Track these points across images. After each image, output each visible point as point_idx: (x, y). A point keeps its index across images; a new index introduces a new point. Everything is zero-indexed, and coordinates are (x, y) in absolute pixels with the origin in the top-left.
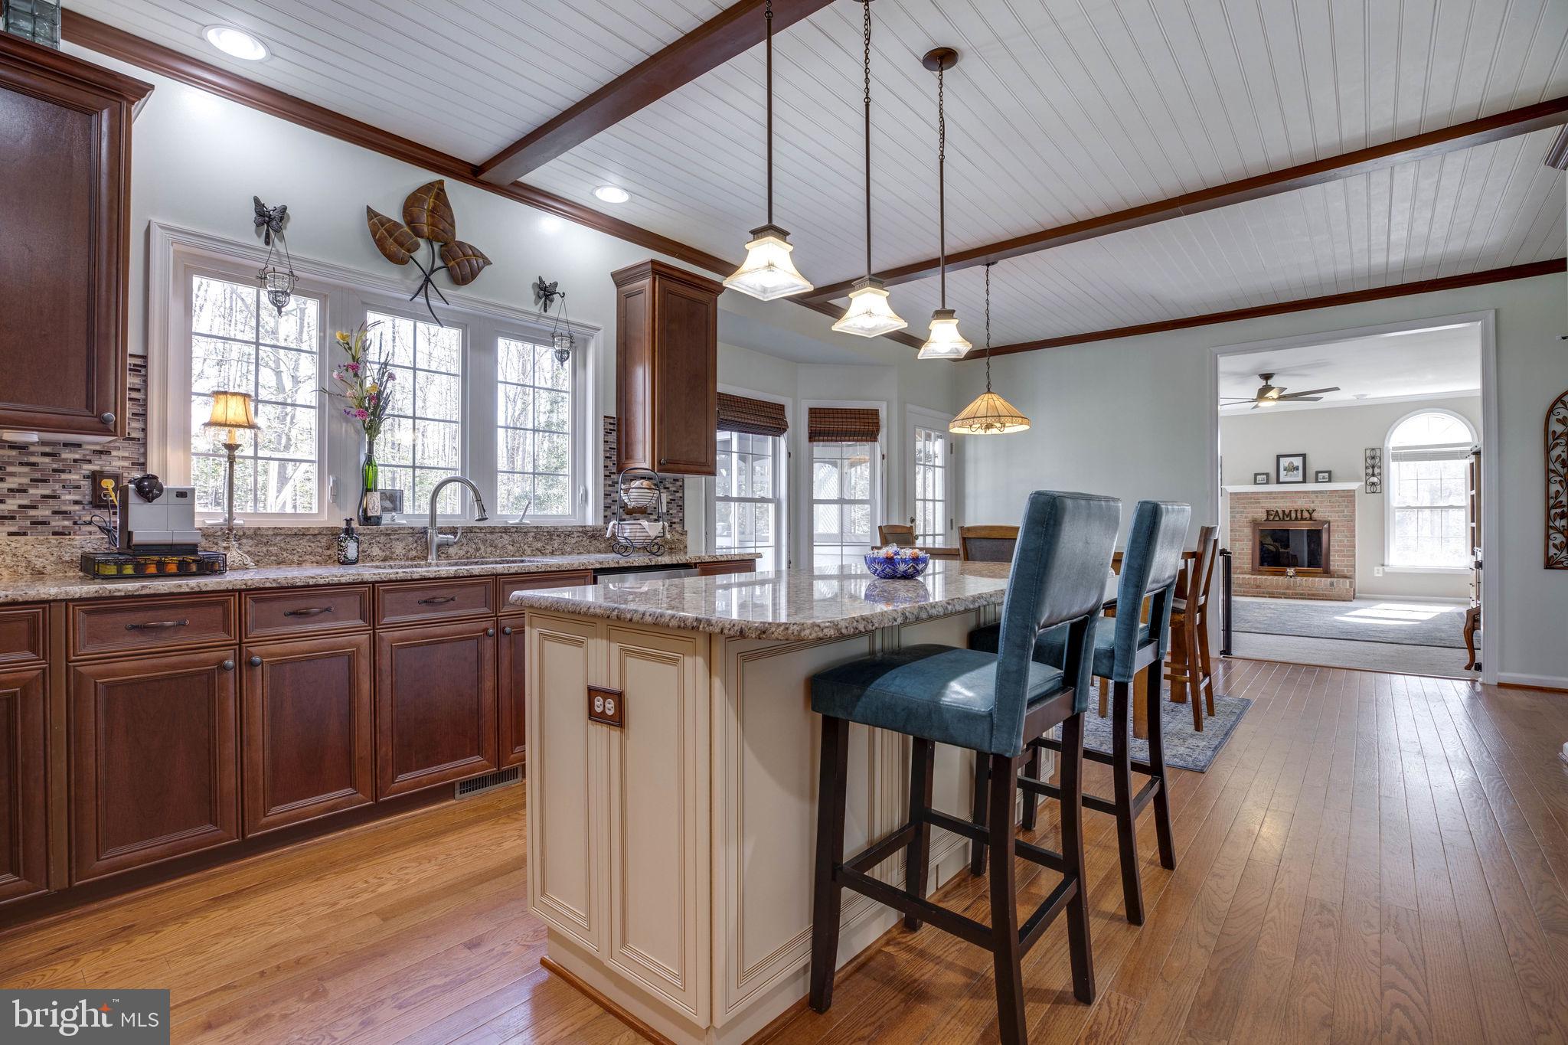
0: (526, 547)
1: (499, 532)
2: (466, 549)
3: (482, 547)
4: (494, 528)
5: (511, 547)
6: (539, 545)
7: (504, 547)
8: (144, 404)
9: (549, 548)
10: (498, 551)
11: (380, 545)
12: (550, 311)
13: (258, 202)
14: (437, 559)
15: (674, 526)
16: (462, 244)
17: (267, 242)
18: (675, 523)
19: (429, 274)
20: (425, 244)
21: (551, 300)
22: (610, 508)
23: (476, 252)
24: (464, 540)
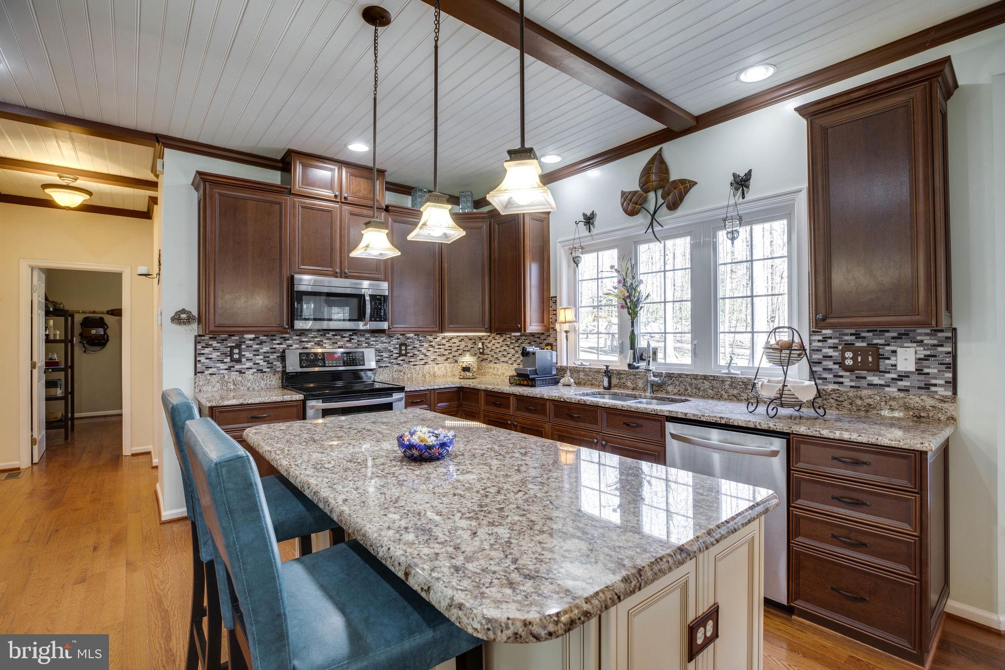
0: (723, 392)
1: (701, 379)
2: (678, 388)
3: (689, 389)
4: (696, 375)
5: (710, 391)
6: (735, 392)
7: (705, 390)
9: (745, 396)
10: (701, 393)
11: (632, 381)
12: (748, 197)
13: (584, 215)
14: (650, 393)
15: (933, 389)
16: (674, 181)
17: (590, 232)
18: (935, 385)
19: (655, 212)
20: (652, 195)
21: (748, 187)
22: (821, 363)
23: (683, 181)
24: (677, 383)
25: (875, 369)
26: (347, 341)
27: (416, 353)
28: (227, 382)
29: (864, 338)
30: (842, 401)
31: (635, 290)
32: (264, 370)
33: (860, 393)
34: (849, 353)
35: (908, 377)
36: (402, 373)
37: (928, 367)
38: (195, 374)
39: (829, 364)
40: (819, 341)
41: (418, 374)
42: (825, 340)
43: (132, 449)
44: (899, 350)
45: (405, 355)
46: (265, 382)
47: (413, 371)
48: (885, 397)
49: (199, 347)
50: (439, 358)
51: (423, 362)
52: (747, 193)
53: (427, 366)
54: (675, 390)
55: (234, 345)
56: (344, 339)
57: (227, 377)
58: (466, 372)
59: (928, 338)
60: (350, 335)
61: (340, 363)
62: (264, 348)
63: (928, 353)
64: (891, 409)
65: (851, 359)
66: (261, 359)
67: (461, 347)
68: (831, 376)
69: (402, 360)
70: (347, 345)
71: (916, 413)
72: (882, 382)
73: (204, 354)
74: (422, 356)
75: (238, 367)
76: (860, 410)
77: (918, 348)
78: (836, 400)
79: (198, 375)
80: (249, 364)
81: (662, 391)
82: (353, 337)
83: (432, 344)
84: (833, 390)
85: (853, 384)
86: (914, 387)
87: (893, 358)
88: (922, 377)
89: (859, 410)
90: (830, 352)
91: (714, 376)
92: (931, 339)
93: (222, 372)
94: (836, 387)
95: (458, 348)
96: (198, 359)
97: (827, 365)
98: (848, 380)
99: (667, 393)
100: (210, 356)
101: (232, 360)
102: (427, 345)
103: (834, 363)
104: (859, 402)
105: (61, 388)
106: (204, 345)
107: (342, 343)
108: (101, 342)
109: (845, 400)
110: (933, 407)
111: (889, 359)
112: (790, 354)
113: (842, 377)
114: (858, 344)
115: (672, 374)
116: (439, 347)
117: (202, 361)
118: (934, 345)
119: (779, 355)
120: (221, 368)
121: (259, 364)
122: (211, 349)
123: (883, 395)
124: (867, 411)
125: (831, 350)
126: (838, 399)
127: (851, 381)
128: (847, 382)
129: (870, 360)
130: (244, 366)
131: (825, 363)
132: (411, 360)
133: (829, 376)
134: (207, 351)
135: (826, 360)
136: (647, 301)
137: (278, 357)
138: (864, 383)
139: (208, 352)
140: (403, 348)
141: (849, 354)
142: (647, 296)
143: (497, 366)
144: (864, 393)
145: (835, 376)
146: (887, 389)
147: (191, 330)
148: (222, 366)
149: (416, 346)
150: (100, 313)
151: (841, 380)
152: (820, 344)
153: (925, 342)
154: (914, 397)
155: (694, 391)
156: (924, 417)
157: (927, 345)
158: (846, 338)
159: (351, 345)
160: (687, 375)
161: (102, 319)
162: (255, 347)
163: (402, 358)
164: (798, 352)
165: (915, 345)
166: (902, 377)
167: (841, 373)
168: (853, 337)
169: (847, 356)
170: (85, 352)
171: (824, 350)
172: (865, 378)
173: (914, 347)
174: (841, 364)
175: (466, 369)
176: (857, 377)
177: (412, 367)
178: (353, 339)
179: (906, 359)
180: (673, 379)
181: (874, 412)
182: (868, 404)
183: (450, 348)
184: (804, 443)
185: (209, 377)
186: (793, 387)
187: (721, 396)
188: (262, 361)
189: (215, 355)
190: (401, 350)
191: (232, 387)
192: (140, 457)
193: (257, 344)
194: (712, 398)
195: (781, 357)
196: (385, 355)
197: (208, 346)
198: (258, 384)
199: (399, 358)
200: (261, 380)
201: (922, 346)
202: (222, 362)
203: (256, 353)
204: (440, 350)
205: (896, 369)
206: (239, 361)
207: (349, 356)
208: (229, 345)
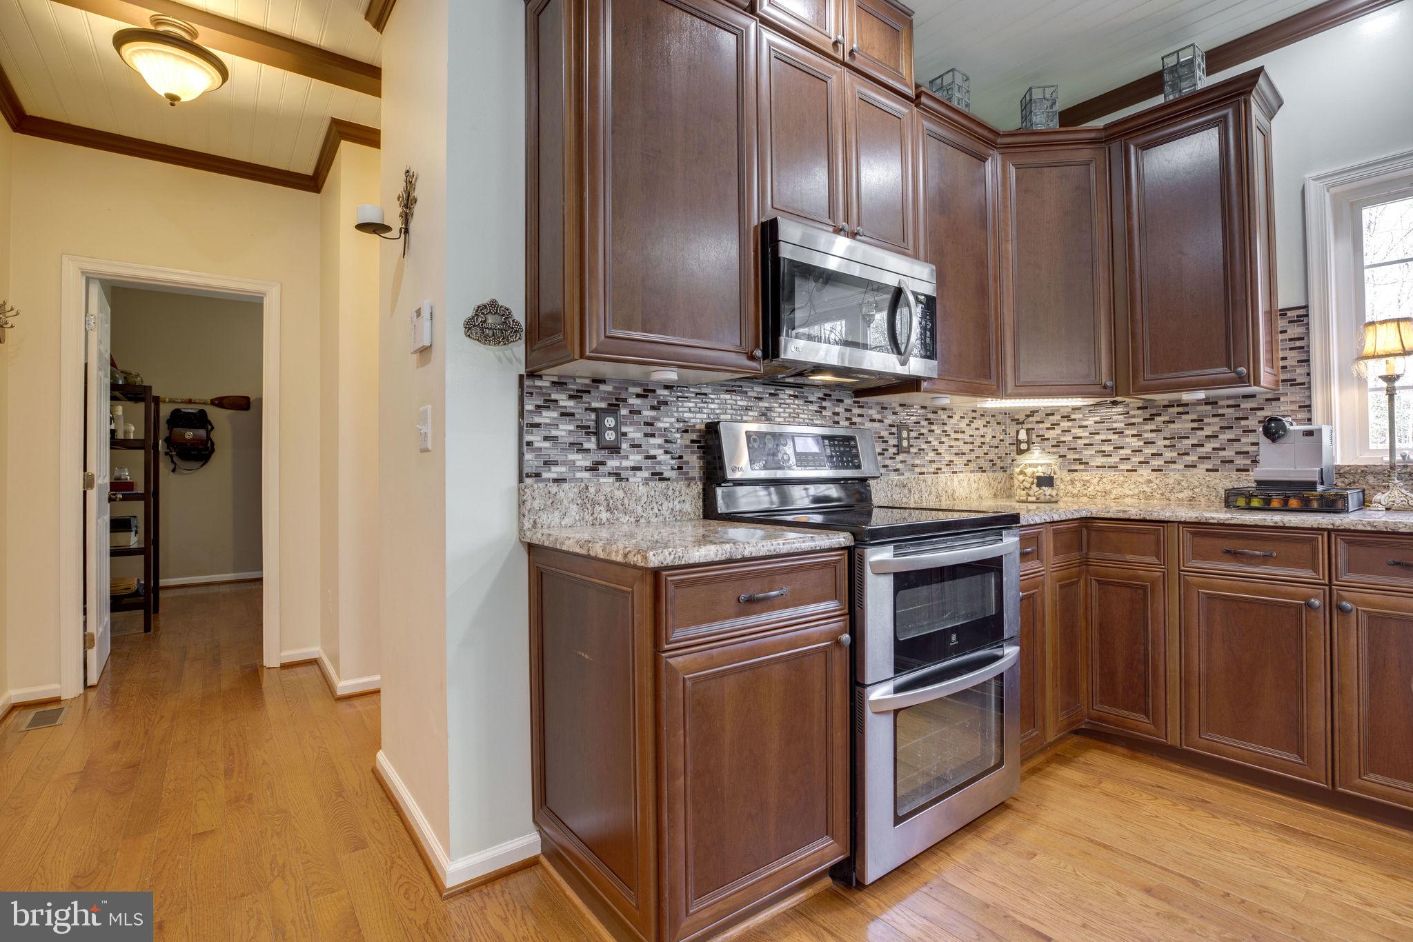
8: (1305, 350)
27: (923, 447)
28: (595, 503)
32: (666, 475)
38: (521, 480)
41: (931, 493)
43: (283, 654)
45: (907, 451)
46: (671, 505)
47: (921, 487)
49: (529, 407)
50: (956, 460)
51: (933, 468)
53: (942, 476)
55: (603, 405)
57: (592, 490)
58: (1045, 488)
62: (665, 419)
66: (660, 447)
67: (988, 439)
69: (903, 462)
73: (538, 425)
74: (932, 455)
75: (613, 463)
79: (528, 481)
80: (635, 458)
83: (946, 428)
93: (579, 475)
96: (528, 438)
100: (554, 433)
101: (600, 447)
102: (940, 432)
105: (136, 533)
106: (541, 403)
108: (200, 453)
116: (956, 436)
117: (536, 445)
120: (578, 463)
121: (654, 457)
122: (555, 414)
130: (625, 463)
132: (916, 462)
134: (547, 416)
137: (693, 441)
139: (547, 421)
140: (903, 434)
143: (1086, 476)
147: (510, 361)
148: (581, 460)
149: (922, 431)
150: (200, 403)
161: (202, 413)
162: (648, 414)
163: (902, 457)
170: (174, 471)
175: (1044, 481)
177: (919, 478)
178: (825, 408)
185: (554, 488)
188: (661, 451)
189: (564, 430)
190: (900, 439)
191: (604, 516)
192: (299, 670)
193: (653, 408)
197: (548, 404)
198: (656, 511)
199: (898, 458)
200: (663, 498)
202: (582, 450)
203: (648, 430)
206: (614, 449)
207: (835, 446)
208: (595, 405)
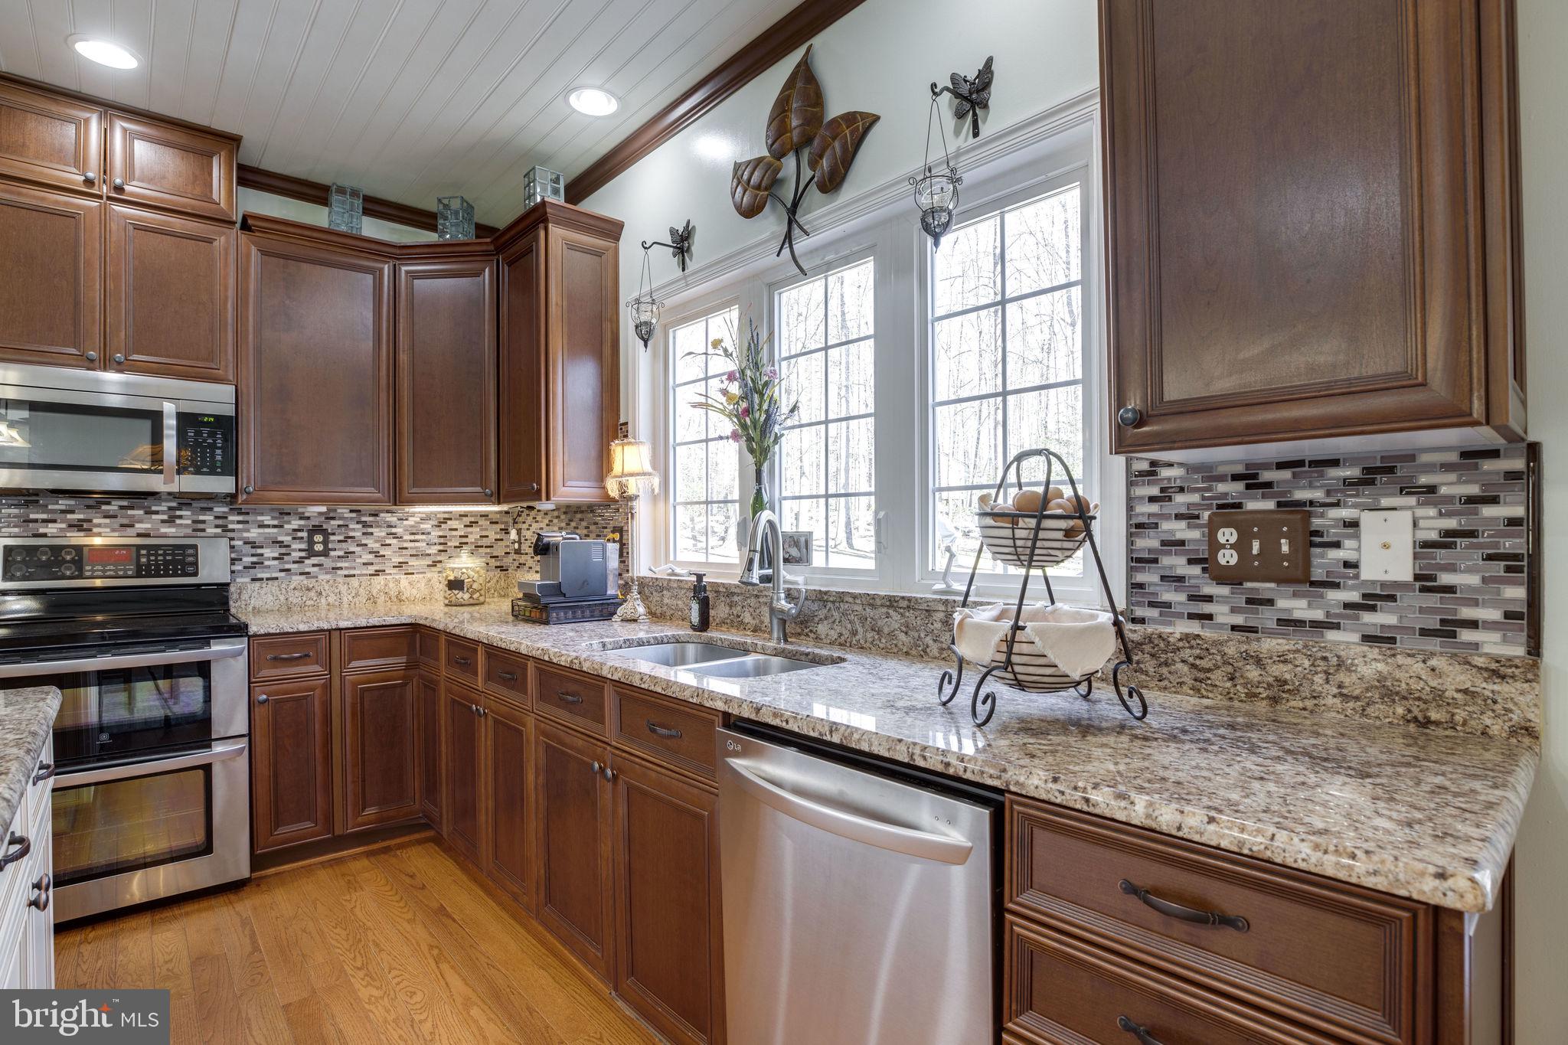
0: (929, 640)
1: (882, 606)
2: (838, 629)
3: (860, 630)
4: (873, 597)
5: (902, 636)
7: (891, 635)
10: (883, 641)
12: (986, 130)
13: (673, 232)
14: (779, 639)
15: (1466, 635)
16: (834, 120)
17: (683, 270)
18: (1473, 624)
19: (795, 204)
20: (789, 164)
21: (985, 106)
22: (1155, 561)
23: (850, 118)
24: (836, 614)
25: (1302, 579)
26: (163, 521)
27: (352, 549)
29: (1268, 485)
30: (1209, 670)
31: (762, 395)
33: (1254, 646)
34: (1227, 531)
35: (1392, 598)
36: (312, 594)
37: (1451, 568)
39: (1177, 563)
40: (1152, 499)
41: (357, 595)
42: (1164, 497)
44: (1367, 519)
45: (325, 553)
47: (343, 588)
48: (1325, 659)
50: (413, 562)
51: (371, 569)
52: (984, 122)
53: (381, 578)
54: (832, 632)
56: (154, 517)
58: (456, 592)
59: (1452, 477)
60: (170, 508)
61: (125, 570)
63: (1451, 523)
64: (1341, 695)
65: (1232, 547)
67: (471, 539)
68: (1182, 597)
69: (314, 565)
70: (163, 530)
71: (1416, 712)
72: (1319, 615)
74: (368, 557)
76: (1256, 695)
77: (1421, 512)
78: (1194, 666)
81: (807, 635)
82: (178, 513)
83: (394, 530)
84: (1186, 637)
85: (1239, 620)
86: (1410, 630)
87: (1348, 543)
88: (1433, 600)
89: (1252, 696)
90: (1180, 530)
91: (909, 600)
92: (1459, 482)
94: (1194, 627)
95: (464, 540)
97: (1171, 567)
98: (1226, 609)
99: (818, 639)
102: (383, 534)
103: (1190, 562)
104: (1253, 673)
107: (149, 526)
109: (1218, 667)
110: (1466, 692)
111: (1337, 545)
112: (1038, 528)
113: (1209, 599)
114: (1252, 505)
115: (826, 593)
116: (412, 537)
118: (1471, 500)
119: (1008, 533)
123: (1319, 654)
124: (1274, 700)
125: (1183, 524)
126: (1198, 662)
127: (1233, 610)
128: (1223, 614)
129: (1285, 549)
131: (1166, 561)
132: (339, 565)
133: (1175, 597)
135: (1169, 553)
136: (789, 423)
138: (1266, 617)
140: (318, 538)
141: (1227, 535)
142: (792, 411)
144: (1269, 645)
145: (1192, 598)
146: (1331, 635)
149: (351, 534)
151: (1206, 608)
152: (1154, 508)
153: (1444, 490)
154: (1409, 661)
155: (870, 635)
156: (1437, 723)
157: (1449, 499)
158: (1221, 488)
159: (173, 530)
160: (855, 596)
163: (315, 560)
164: (1063, 524)
165: (1412, 500)
166: (1376, 598)
167: (1210, 589)
168: (1240, 486)
169: (1222, 540)
171: (1166, 526)
172: (1270, 602)
173: (1410, 508)
174: (1206, 562)
175: (455, 585)
176: (1249, 601)
177: (340, 580)
178: (179, 516)
179: (1386, 546)
180: (830, 605)
181: (1293, 703)
182: (1277, 680)
183: (442, 540)
184: (1048, 825)
186: (1040, 632)
187: (924, 651)
190: (311, 543)
194: (907, 653)
195: (1014, 539)
196: (268, 552)
199: (307, 562)
201: (1434, 504)
204: (417, 544)
205: (1357, 577)
207: (157, 555)
